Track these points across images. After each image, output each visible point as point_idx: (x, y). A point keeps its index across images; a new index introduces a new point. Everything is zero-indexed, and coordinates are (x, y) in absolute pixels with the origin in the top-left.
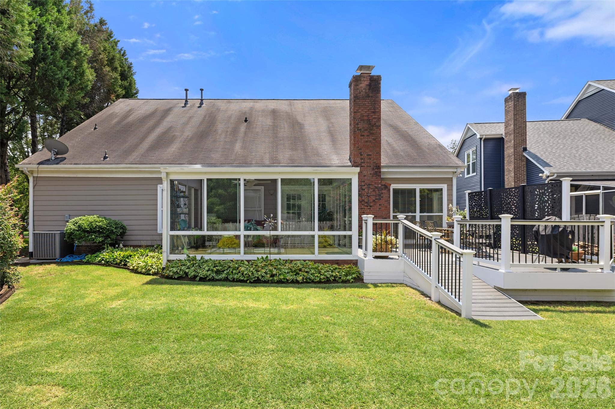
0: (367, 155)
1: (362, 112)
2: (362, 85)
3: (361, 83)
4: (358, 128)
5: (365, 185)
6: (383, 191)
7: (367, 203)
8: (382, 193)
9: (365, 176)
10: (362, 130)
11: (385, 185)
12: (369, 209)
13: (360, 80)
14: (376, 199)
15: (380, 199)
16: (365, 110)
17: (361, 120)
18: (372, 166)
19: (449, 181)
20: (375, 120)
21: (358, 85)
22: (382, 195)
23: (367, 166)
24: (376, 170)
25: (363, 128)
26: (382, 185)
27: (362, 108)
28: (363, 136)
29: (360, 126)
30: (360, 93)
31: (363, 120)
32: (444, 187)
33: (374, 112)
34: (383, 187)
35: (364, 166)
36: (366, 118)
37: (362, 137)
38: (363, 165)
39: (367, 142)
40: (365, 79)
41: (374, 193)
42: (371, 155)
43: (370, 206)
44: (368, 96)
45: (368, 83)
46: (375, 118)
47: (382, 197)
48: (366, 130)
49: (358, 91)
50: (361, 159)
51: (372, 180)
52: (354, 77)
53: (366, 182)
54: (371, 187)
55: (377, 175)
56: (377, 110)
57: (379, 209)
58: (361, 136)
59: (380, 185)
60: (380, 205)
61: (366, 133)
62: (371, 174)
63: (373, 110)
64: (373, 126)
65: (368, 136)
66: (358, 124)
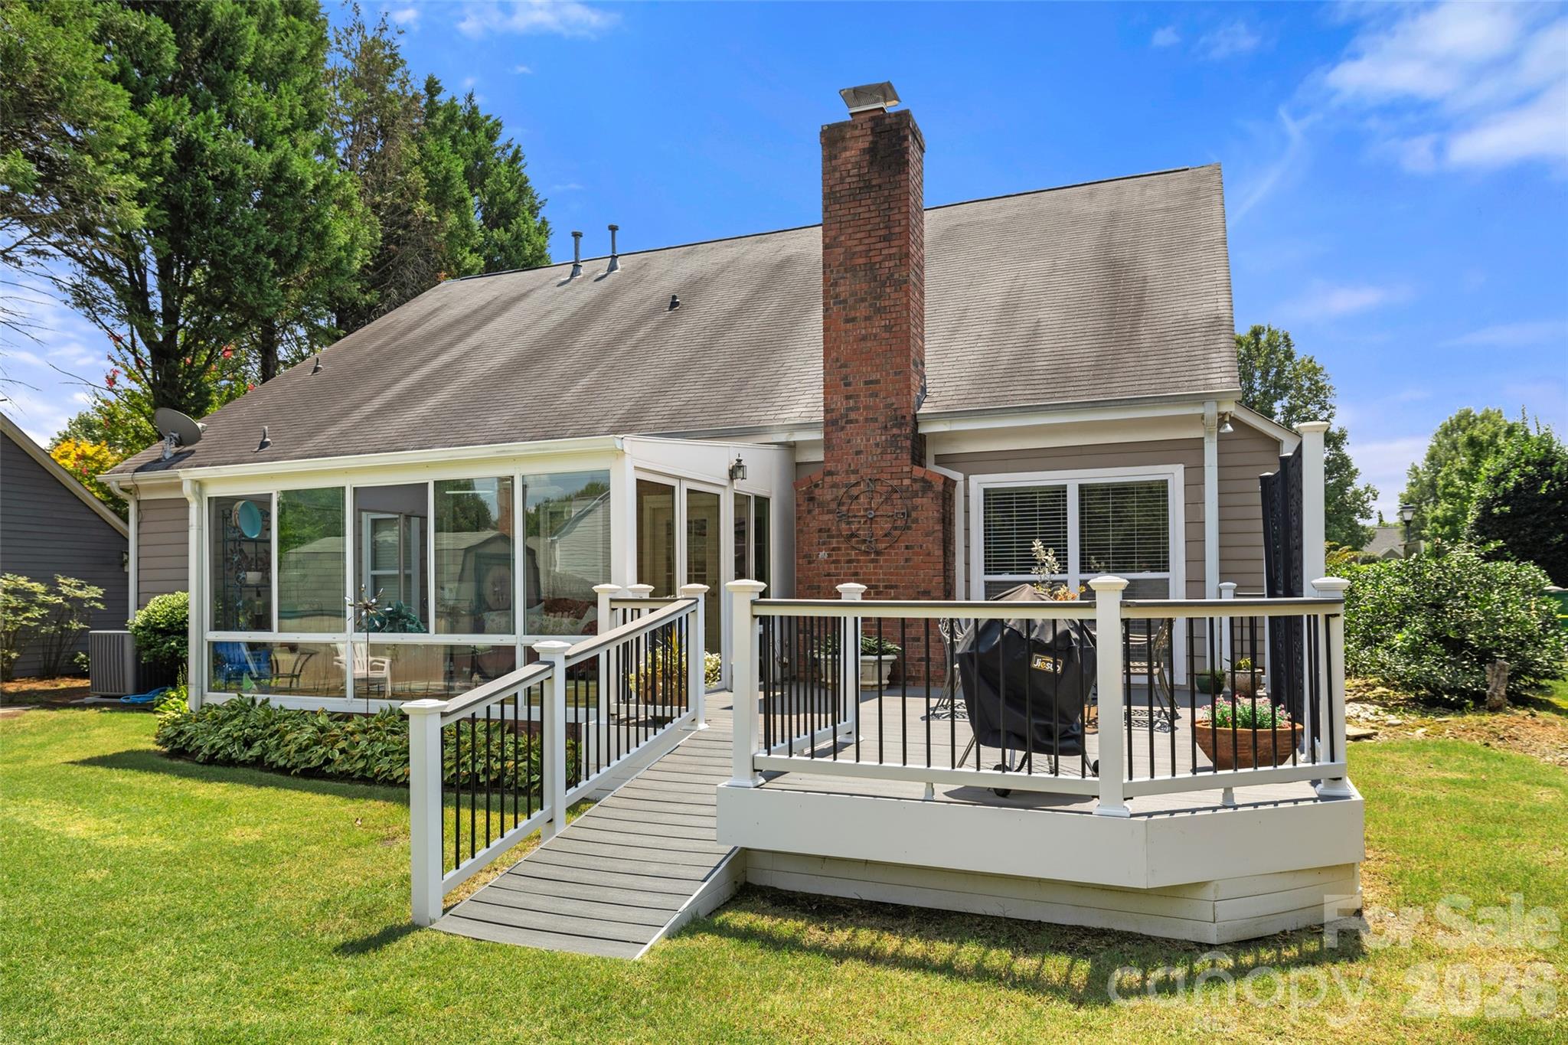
0: (866, 383)
1: (850, 243)
2: (848, 154)
3: (845, 149)
4: (837, 296)
5: (857, 484)
6: (918, 501)
7: (864, 541)
8: (915, 508)
9: (858, 453)
10: (851, 301)
11: (923, 480)
12: (872, 561)
13: (843, 139)
14: (896, 528)
15: (909, 528)
16: (859, 236)
17: (846, 271)
18: (881, 419)
19: (1188, 452)
20: (892, 264)
21: (836, 158)
22: (914, 514)
23: (867, 420)
24: (895, 431)
25: (851, 295)
26: (915, 481)
27: (850, 230)
28: (853, 320)
29: (843, 289)
30: (842, 179)
31: (853, 269)
32: (1174, 475)
33: (886, 239)
34: (917, 486)
35: (857, 421)
36: (862, 261)
37: (849, 326)
38: (853, 416)
39: (864, 338)
40: (857, 133)
41: (887, 509)
42: (877, 382)
43: (878, 553)
44: (868, 187)
45: (867, 145)
46: (890, 257)
47: (916, 521)
48: (863, 300)
49: (837, 175)
50: (848, 398)
51: (883, 464)
52: (823, 133)
53: (862, 472)
54: (878, 488)
55: (897, 447)
56: (897, 230)
57: (907, 560)
58: (847, 321)
59: (907, 482)
60: (907, 547)
61: (863, 310)
62: (877, 445)
63: (882, 233)
64: (883, 285)
65: (867, 318)
66: (835, 284)
